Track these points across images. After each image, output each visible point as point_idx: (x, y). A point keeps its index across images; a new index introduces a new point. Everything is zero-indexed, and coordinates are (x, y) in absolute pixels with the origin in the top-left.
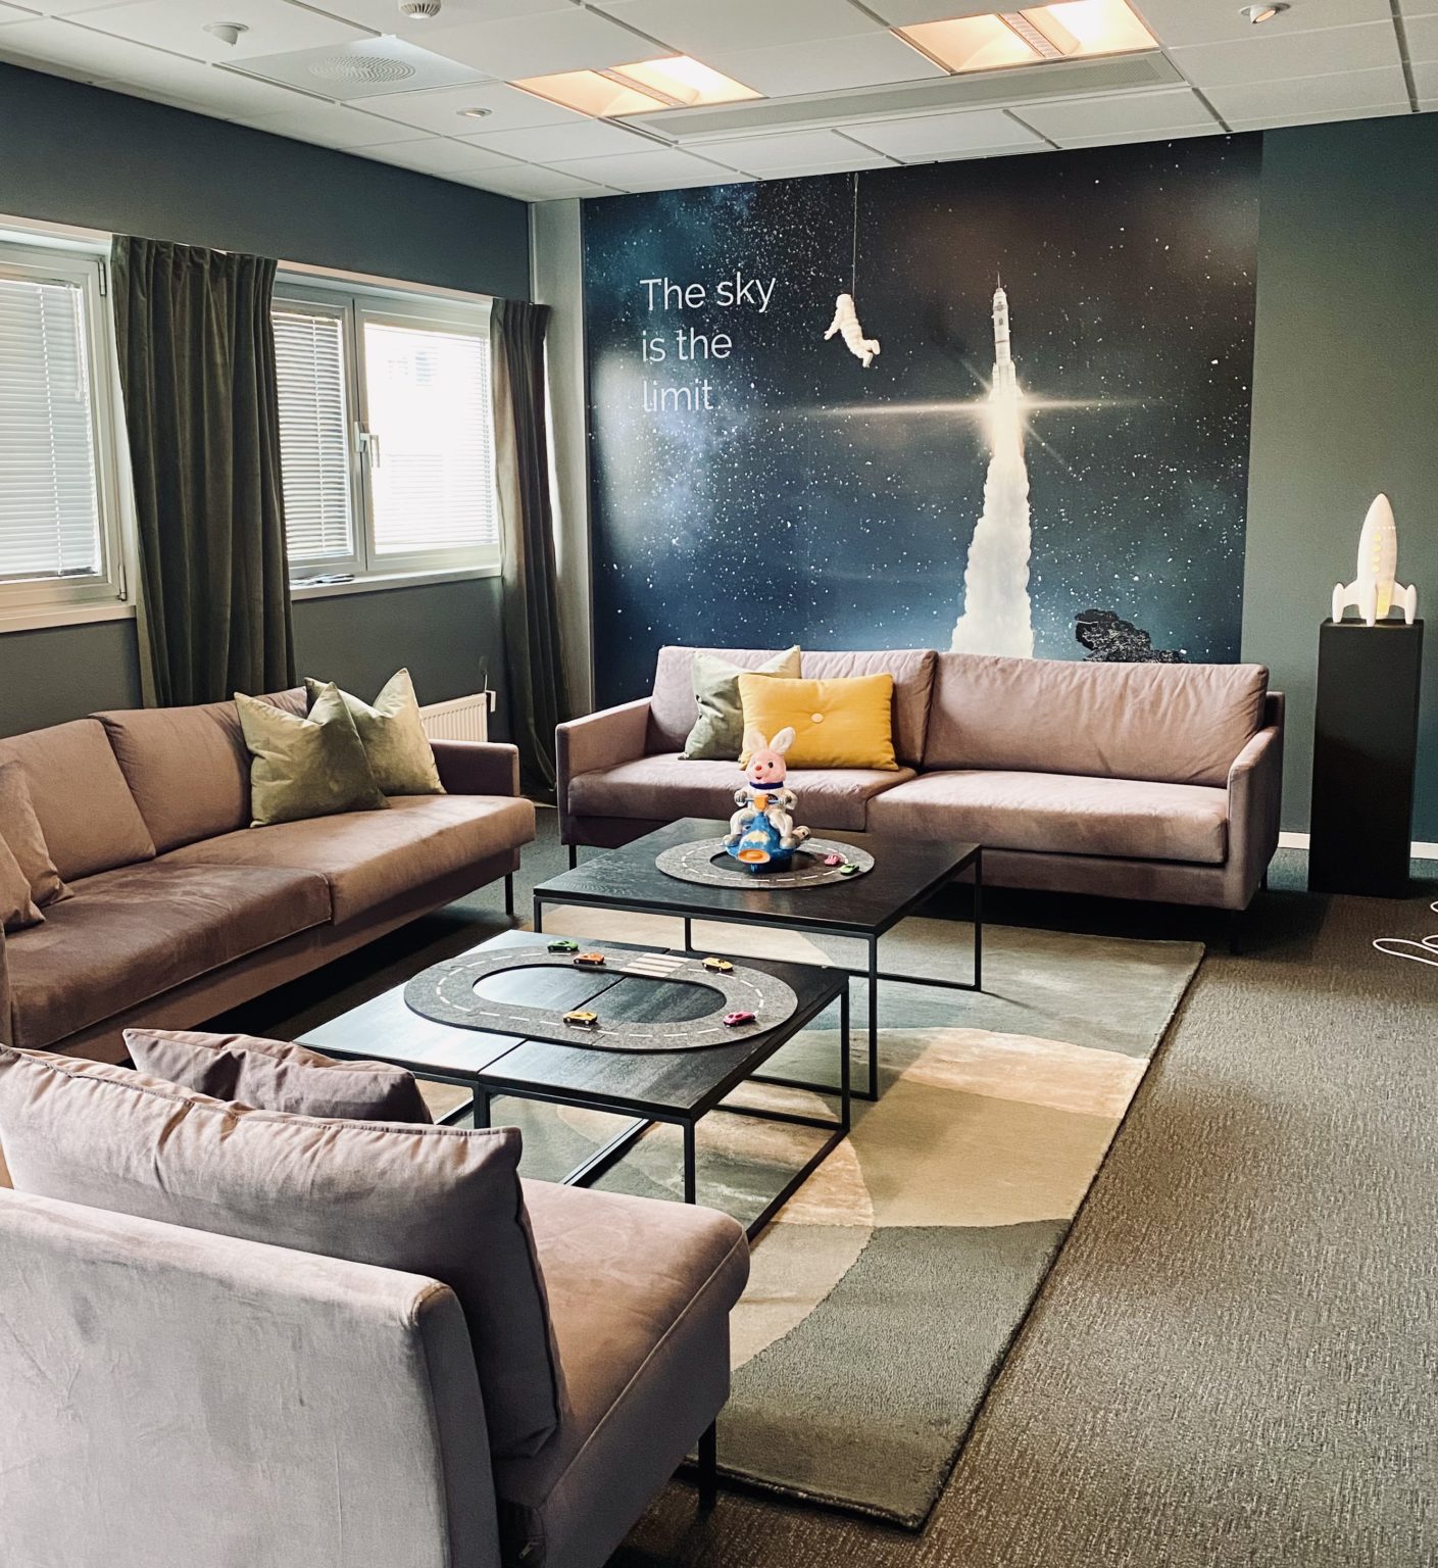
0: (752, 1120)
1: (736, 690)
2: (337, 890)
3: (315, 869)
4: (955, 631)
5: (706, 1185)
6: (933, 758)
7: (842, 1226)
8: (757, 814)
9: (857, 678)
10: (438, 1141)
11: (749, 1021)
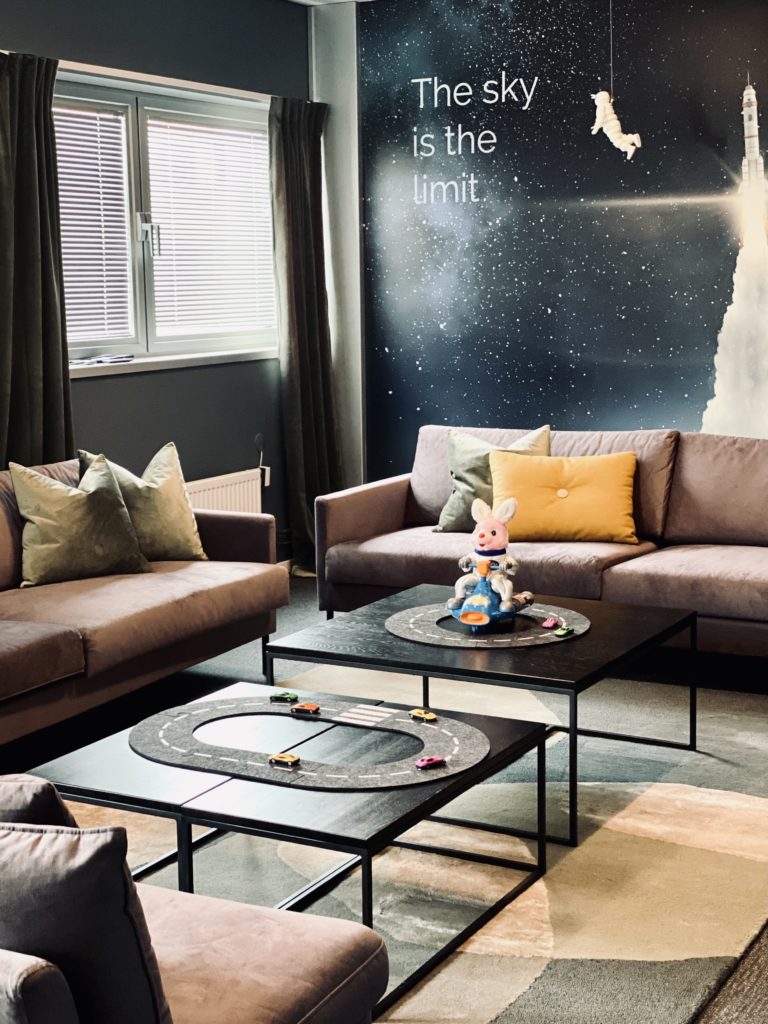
0: (456, 861)
1: (488, 466)
2: (89, 644)
3: (70, 625)
4: (705, 414)
5: (402, 918)
6: (673, 532)
7: (521, 957)
8: (480, 579)
9: (602, 456)
10: (56, 838)
11: (441, 764)
